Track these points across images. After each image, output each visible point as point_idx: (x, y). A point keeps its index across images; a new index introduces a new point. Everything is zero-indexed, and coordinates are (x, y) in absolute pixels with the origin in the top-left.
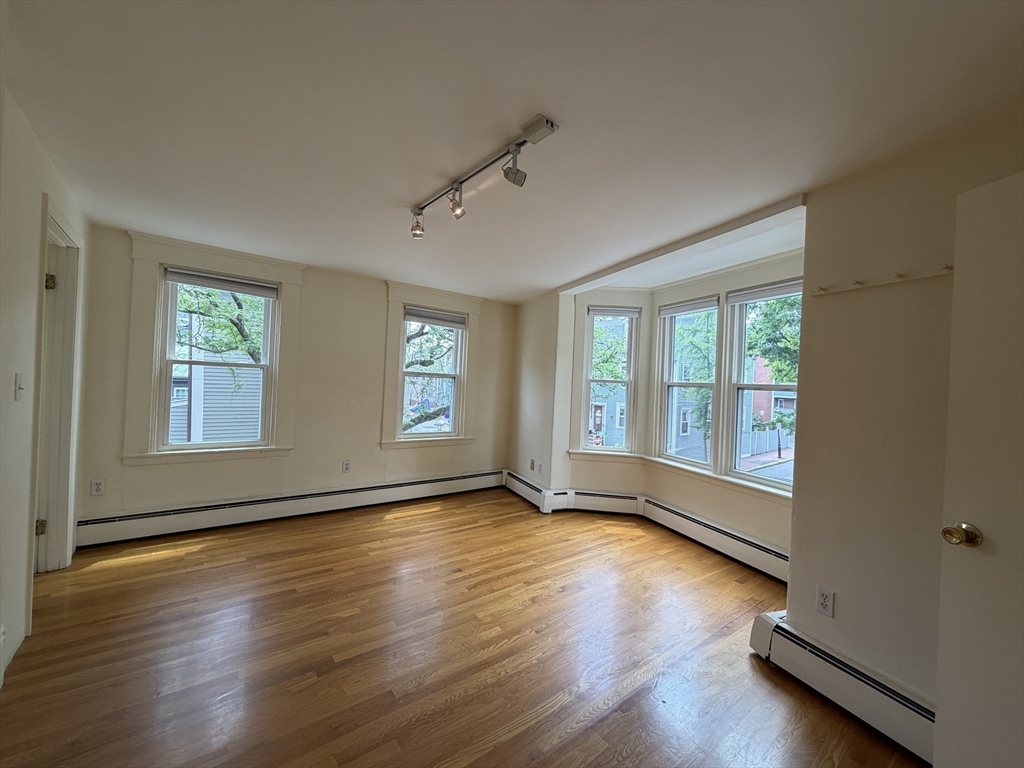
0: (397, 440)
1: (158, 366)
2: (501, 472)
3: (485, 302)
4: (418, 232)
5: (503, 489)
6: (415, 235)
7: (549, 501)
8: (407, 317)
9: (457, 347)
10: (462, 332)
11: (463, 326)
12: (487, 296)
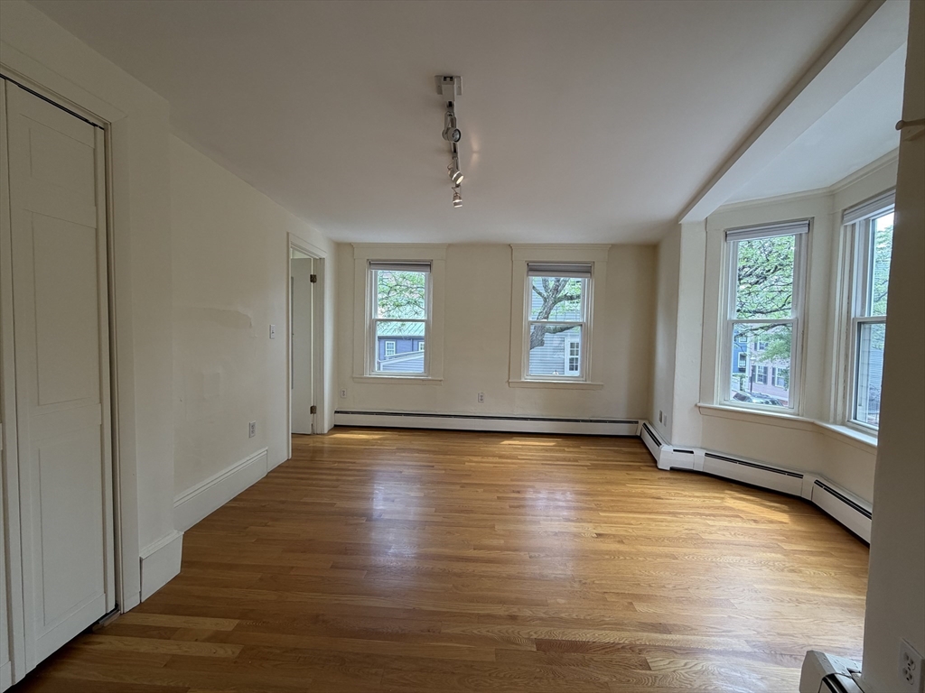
0: (523, 380)
1: (368, 322)
2: (637, 422)
3: (613, 247)
4: (457, 201)
5: (638, 439)
6: (456, 204)
7: (667, 456)
8: (530, 273)
9: (584, 296)
10: (589, 281)
11: (589, 275)
12: (613, 242)
